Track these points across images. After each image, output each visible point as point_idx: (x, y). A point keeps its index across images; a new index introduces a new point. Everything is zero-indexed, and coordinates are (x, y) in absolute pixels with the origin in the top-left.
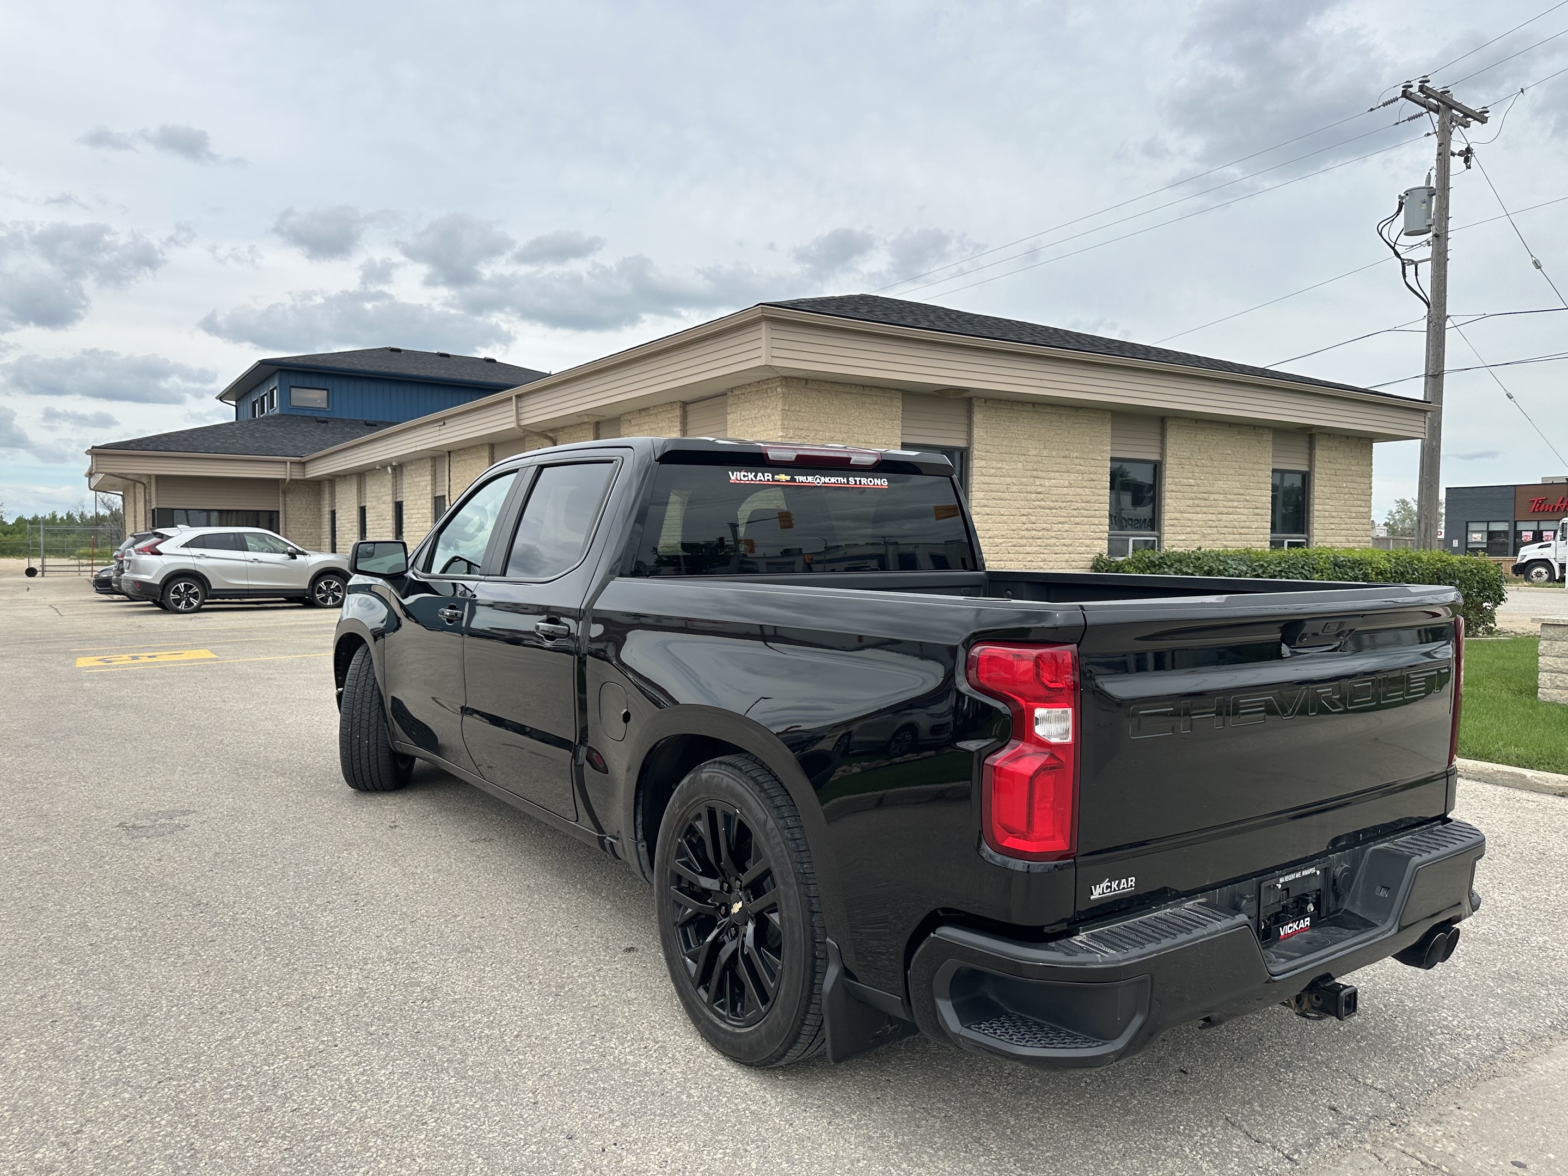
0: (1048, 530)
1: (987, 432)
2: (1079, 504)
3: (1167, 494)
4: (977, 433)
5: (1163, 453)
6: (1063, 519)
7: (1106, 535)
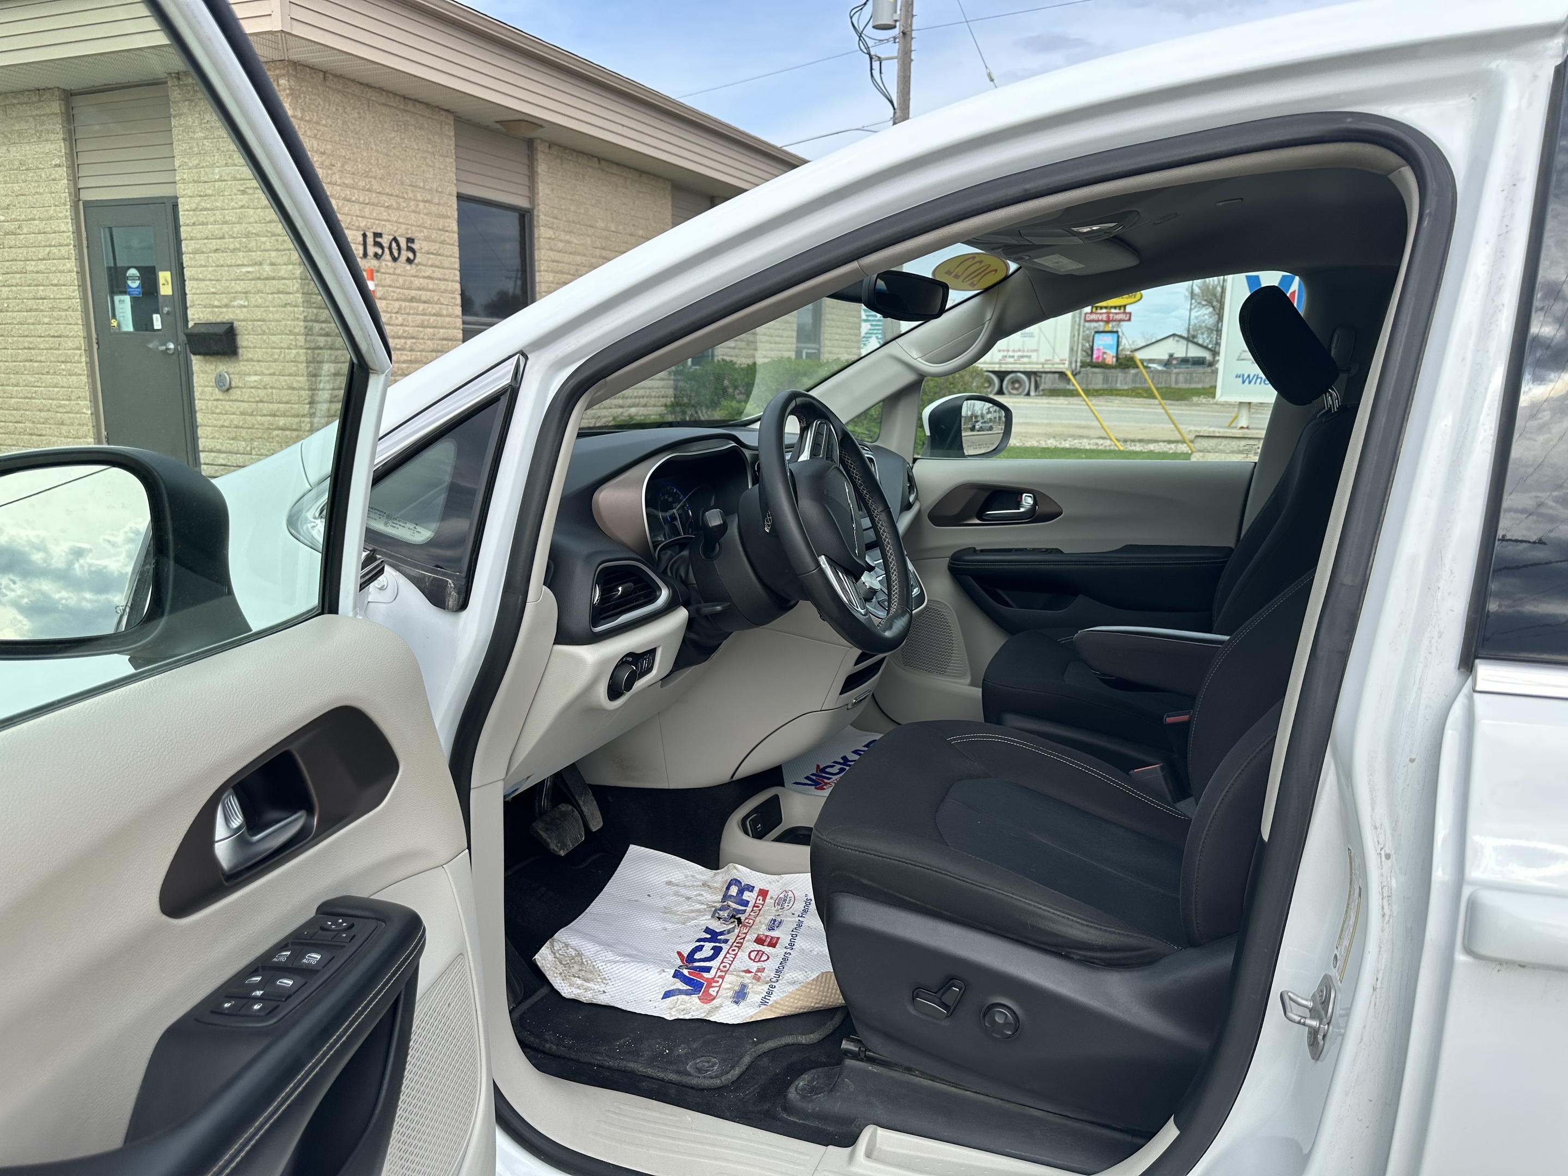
1: (553, 190)
4: (543, 190)
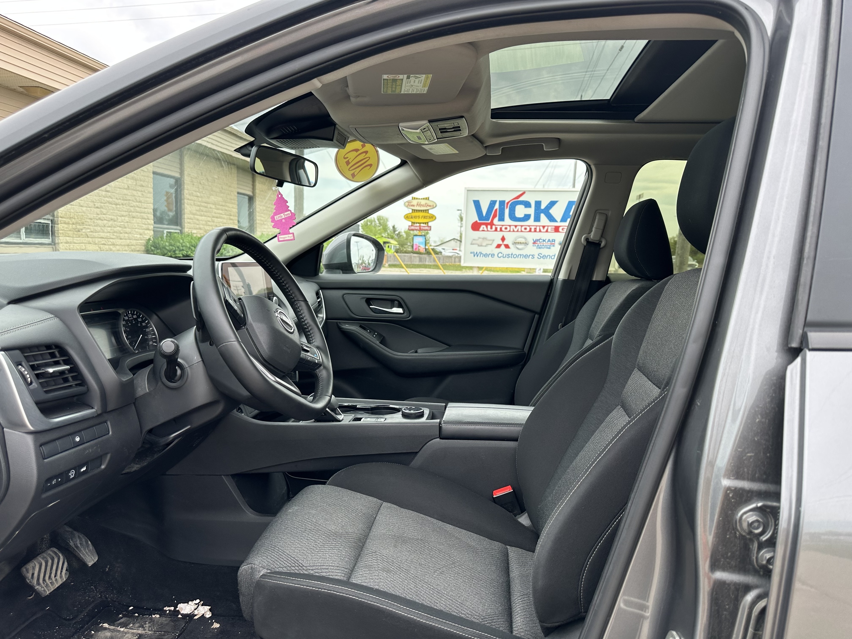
0: (115, 221)
2: (135, 204)
3: (186, 201)
5: (182, 173)
6: (125, 214)
7: (152, 227)
